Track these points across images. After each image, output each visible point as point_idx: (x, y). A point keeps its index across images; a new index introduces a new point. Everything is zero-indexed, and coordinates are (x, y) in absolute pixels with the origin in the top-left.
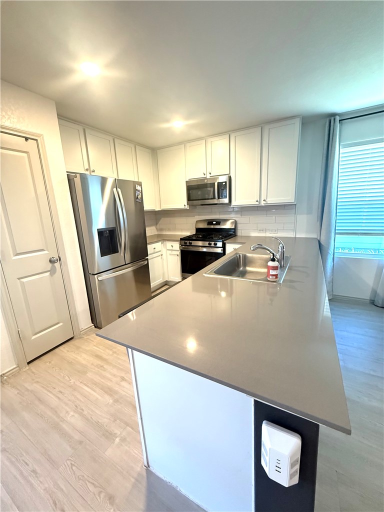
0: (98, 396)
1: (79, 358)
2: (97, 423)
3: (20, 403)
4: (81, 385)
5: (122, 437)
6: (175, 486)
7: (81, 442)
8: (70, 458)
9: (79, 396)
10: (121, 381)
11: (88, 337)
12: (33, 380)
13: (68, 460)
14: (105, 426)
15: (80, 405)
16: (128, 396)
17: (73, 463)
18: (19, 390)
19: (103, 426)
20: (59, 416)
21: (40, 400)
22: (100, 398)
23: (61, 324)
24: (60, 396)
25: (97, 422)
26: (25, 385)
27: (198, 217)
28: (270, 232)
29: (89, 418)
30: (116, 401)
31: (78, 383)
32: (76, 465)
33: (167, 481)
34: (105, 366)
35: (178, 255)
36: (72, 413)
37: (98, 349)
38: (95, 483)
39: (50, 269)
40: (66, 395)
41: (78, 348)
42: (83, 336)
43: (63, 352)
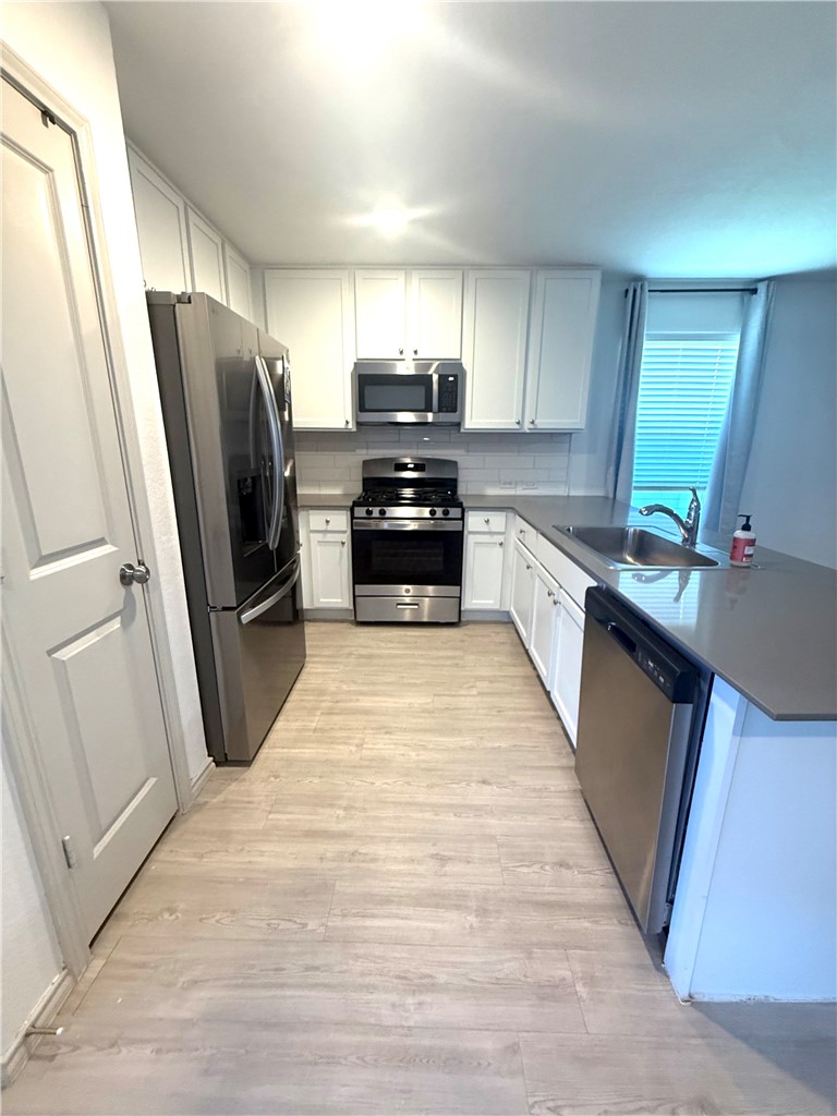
0: (430, 925)
1: (260, 859)
2: (498, 982)
3: (206, 1073)
4: (351, 922)
5: (582, 978)
6: (762, 998)
7: (513, 1049)
8: (531, 1100)
9: (378, 950)
10: (443, 866)
11: (221, 797)
12: (170, 985)
13: (532, 1106)
14: (523, 979)
15: (409, 971)
16: (497, 888)
17: (551, 1104)
18: (148, 1041)
19: (520, 980)
20: (385, 1030)
21: (267, 1025)
22: (438, 926)
23: (152, 781)
24: (322, 977)
25: (493, 981)
26: (160, 1014)
27: (364, 452)
28: (524, 486)
29: (468, 983)
30: (482, 912)
31: (336, 922)
32: (560, 1103)
33: (744, 999)
34: (363, 850)
35: (343, 543)
36: (410, 1000)
37: (290, 816)
38: (644, 1104)
39: (121, 607)
40: (337, 969)
41: (225, 836)
42: (201, 800)
43: (183, 864)
